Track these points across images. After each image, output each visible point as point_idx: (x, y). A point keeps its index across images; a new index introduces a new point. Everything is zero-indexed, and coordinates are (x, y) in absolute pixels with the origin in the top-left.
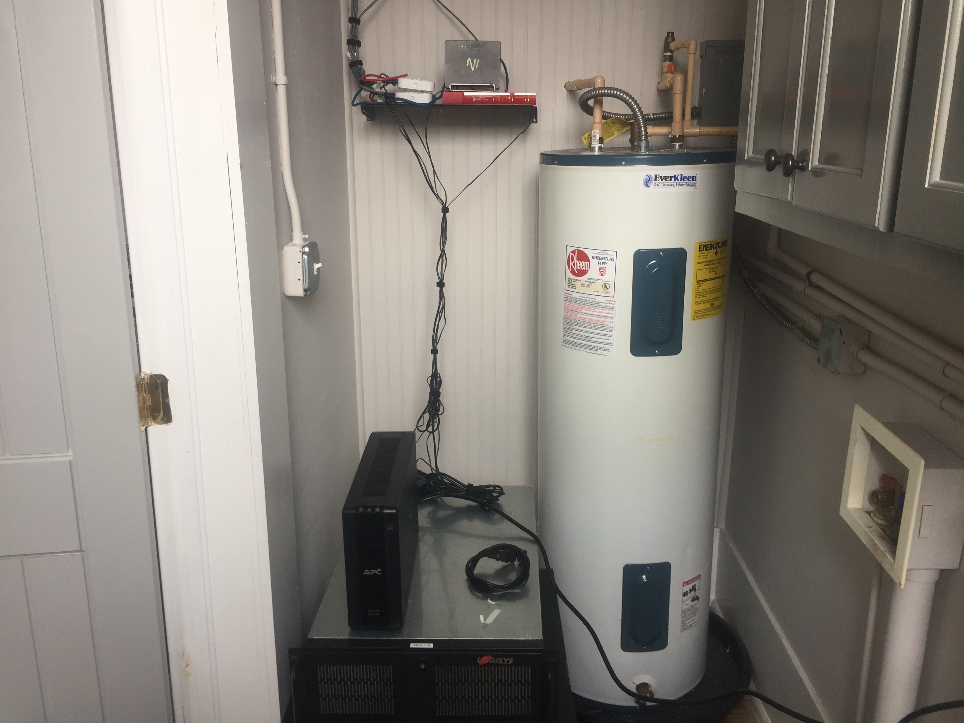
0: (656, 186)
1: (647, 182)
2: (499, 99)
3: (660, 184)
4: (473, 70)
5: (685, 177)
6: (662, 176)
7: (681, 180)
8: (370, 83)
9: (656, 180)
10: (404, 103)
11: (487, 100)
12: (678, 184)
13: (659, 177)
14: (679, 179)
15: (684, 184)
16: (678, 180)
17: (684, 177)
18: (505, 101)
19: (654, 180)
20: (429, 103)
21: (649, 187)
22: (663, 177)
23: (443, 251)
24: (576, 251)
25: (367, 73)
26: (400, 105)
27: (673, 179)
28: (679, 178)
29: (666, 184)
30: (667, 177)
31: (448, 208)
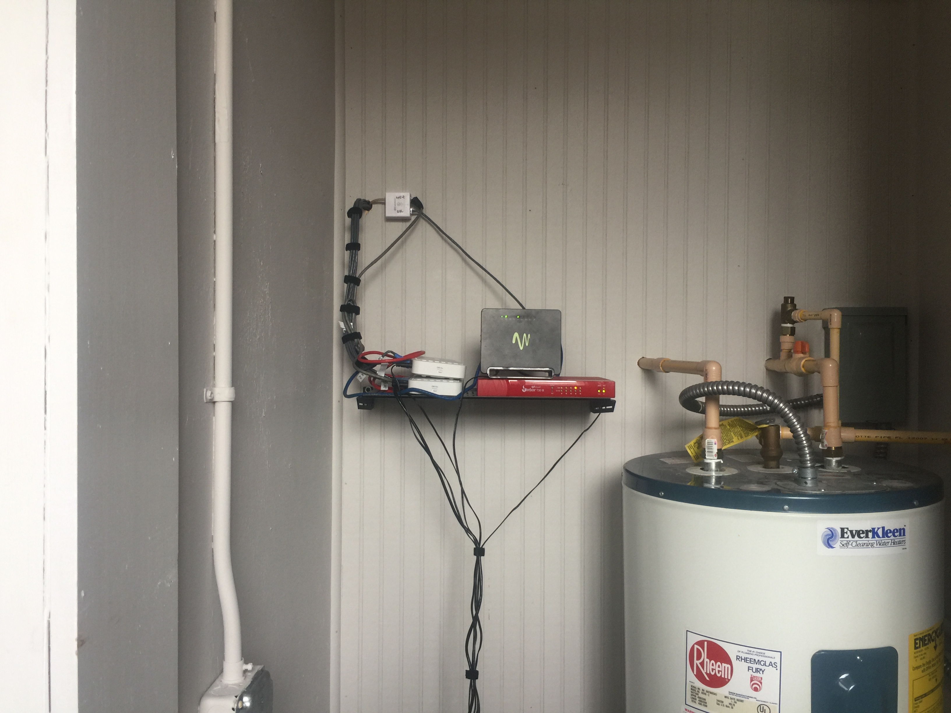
0: (843, 545)
1: (828, 540)
2: (560, 389)
3: (850, 543)
4: (521, 348)
5: (889, 531)
6: (852, 531)
7: (883, 537)
8: (370, 366)
9: (843, 536)
10: (421, 395)
11: (543, 390)
12: (879, 542)
13: (849, 532)
14: (881, 535)
15: (888, 542)
16: (878, 537)
17: (887, 531)
18: (569, 392)
19: (840, 537)
20: (457, 395)
21: (832, 547)
22: (854, 532)
23: (476, 619)
24: (706, 643)
25: (366, 350)
26: (415, 397)
27: (870, 534)
28: (880, 532)
29: (861, 542)
30: (861, 532)
31: (484, 549)
